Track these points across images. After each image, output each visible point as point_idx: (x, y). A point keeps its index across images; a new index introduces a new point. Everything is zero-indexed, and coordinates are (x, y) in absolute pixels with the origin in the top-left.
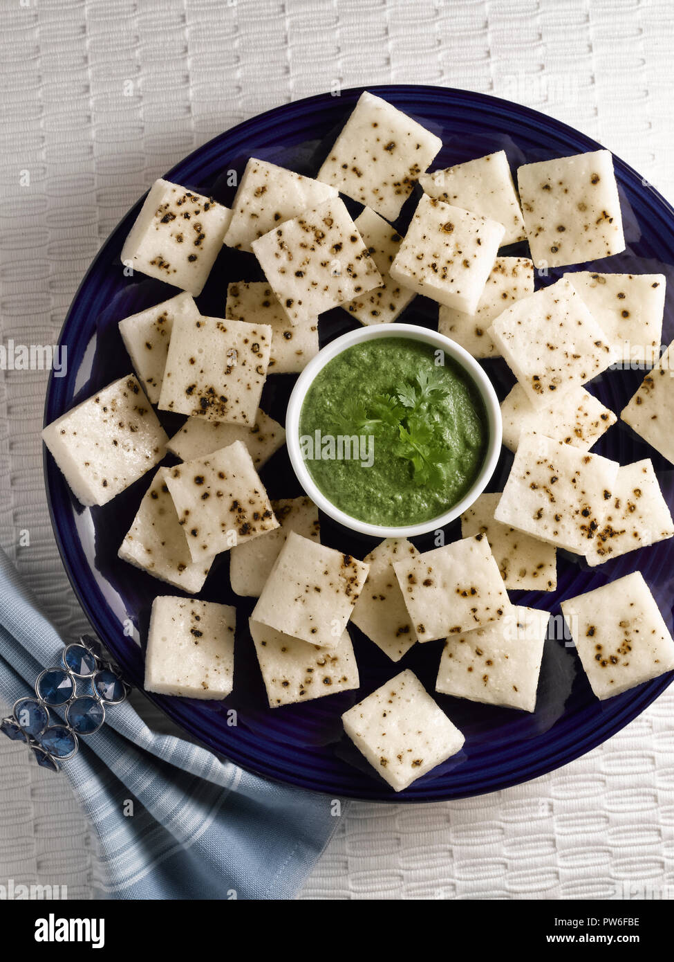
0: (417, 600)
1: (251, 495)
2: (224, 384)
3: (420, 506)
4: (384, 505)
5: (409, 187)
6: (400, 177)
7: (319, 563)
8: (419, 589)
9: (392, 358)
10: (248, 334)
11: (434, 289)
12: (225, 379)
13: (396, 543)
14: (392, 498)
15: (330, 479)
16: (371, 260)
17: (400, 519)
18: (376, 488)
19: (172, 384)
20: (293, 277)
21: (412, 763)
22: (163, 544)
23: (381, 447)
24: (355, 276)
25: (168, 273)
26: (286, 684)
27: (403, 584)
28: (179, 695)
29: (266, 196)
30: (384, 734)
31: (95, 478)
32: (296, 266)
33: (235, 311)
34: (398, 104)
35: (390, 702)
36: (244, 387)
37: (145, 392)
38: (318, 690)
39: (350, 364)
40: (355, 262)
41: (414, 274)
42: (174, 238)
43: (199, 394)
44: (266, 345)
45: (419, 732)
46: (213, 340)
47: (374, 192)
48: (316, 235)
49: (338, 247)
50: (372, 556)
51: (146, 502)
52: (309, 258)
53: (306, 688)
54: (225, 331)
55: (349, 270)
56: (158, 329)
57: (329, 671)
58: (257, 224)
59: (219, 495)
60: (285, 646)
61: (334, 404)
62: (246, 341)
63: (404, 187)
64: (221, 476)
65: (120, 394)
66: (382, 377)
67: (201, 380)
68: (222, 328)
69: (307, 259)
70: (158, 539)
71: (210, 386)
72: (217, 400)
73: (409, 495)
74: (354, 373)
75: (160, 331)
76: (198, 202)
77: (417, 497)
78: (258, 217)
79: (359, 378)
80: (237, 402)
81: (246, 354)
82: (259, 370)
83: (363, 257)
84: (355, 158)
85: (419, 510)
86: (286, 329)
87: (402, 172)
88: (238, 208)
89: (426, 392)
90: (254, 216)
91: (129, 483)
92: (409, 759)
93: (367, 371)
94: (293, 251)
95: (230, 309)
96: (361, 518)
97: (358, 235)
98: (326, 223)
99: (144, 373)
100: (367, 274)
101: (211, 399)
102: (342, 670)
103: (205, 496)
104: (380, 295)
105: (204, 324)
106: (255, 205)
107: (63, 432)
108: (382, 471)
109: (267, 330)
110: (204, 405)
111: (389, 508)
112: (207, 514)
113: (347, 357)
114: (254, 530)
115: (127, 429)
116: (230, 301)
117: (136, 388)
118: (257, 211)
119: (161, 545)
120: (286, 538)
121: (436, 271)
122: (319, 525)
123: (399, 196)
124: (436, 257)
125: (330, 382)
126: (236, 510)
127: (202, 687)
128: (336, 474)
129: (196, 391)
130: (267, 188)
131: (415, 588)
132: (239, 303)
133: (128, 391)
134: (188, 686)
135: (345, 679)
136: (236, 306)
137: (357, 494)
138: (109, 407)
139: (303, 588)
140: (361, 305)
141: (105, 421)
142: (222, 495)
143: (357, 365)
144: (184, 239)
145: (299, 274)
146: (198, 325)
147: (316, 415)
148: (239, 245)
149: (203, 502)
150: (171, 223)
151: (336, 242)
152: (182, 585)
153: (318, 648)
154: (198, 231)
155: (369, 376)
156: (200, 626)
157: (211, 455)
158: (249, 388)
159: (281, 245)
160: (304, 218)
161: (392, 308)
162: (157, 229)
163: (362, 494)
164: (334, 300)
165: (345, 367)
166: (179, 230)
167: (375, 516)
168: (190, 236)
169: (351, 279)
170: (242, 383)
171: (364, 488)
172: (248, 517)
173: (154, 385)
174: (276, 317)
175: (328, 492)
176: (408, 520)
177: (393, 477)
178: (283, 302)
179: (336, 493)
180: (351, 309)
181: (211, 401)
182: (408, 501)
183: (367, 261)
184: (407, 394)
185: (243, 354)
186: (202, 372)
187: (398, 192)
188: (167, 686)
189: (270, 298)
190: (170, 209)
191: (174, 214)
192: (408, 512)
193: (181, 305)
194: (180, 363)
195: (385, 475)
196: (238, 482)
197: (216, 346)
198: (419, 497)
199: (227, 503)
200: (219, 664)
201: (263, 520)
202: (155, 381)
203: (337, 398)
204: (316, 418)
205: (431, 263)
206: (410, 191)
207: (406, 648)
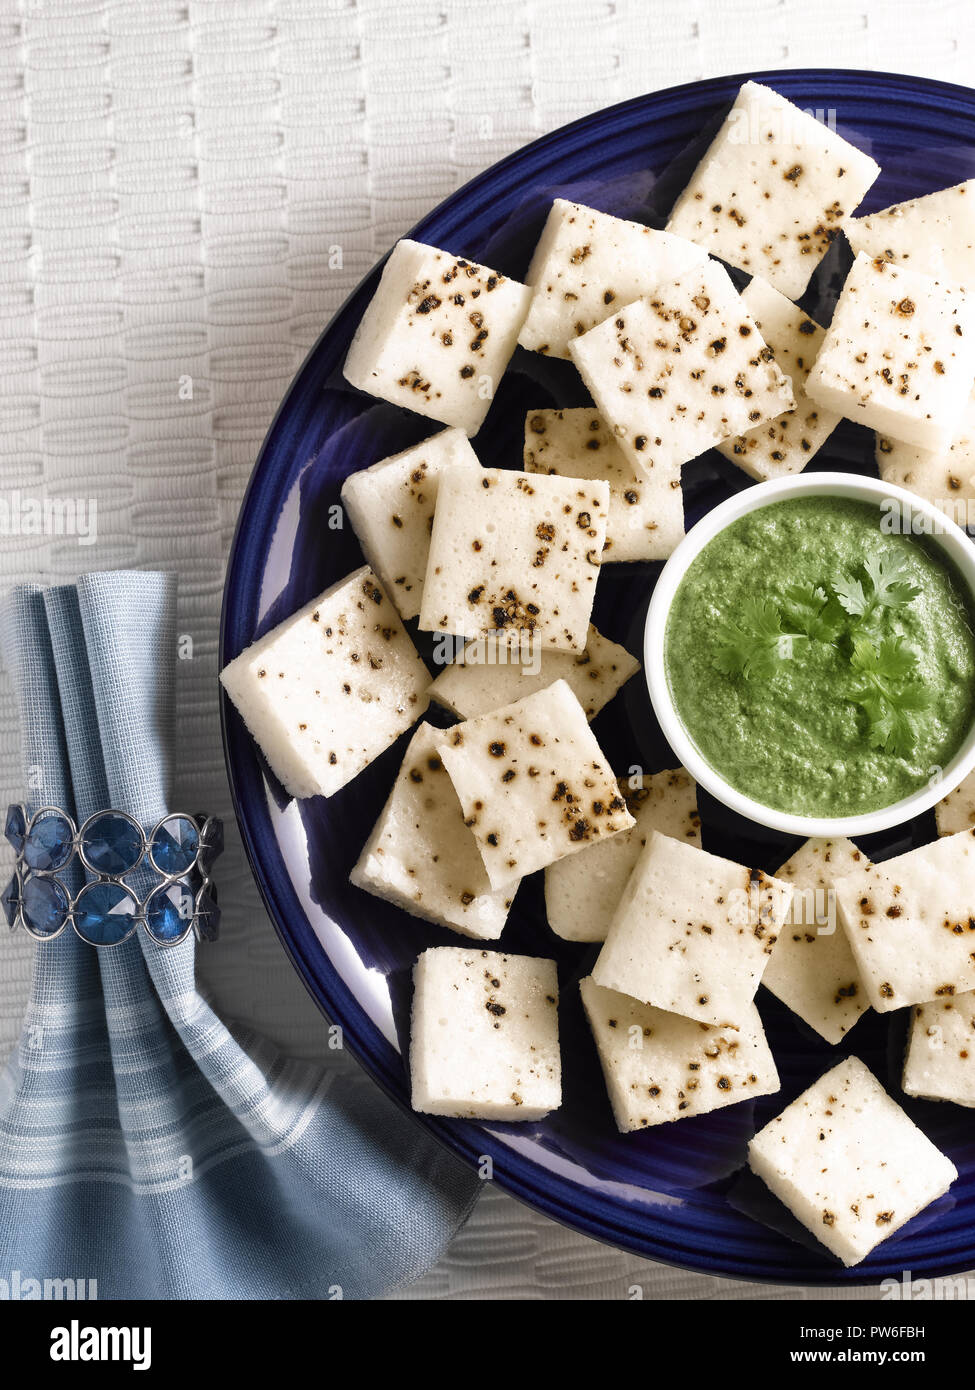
0: (877, 942)
1: (588, 772)
2: (532, 584)
3: (875, 782)
4: (815, 781)
5: (824, 242)
6: (808, 226)
7: (707, 884)
8: (880, 923)
9: (818, 530)
10: (569, 497)
11: (886, 413)
12: (535, 575)
13: (829, 845)
14: (829, 770)
15: (721, 740)
16: (774, 366)
17: (843, 804)
18: (801, 754)
19: (444, 585)
20: (646, 397)
21: (876, 1218)
22: (435, 859)
23: (806, 683)
24: (748, 394)
25: (428, 398)
26: (655, 1091)
27: (852, 917)
28: (469, 1116)
29: (591, 260)
30: (824, 1171)
31: (317, 750)
32: (650, 380)
33: (541, 458)
34: (801, 101)
35: (829, 1113)
36: (568, 586)
37: (392, 600)
38: (708, 1100)
39: (746, 543)
40: (749, 369)
41: (853, 387)
42: (438, 340)
43: (491, 602)
44: (602, 515)
45: (883, 1165)
46: (511, 510)
47: (765, 252)
48: (681, 325)
49: (719, 345)
50: (789, 867)
51: (402, 787)
52: (671, 365)
53: (690, 1096)
54: (531, 493)
55: (739, 384)
56: (413, 493)
57: (726, 1066)
58: (577, 311)
59: (532, 773)
60: (650, 1027)
61: (723, 612)
62: (568, 510)
63: (816, 242)
64: (535, 741)
65: (353, 606)
66: (803, 565)
67: (493, 578)
68: (526, 488)
69: (667, 366)
70: (427, 851)
71: (508, 588)
72: (522, 611)
73: (857, 764)
74: (755, 559)
75: (416, 496)
76: (478, 276)
77: (871, 764)
78: (576, 298)
79: (765, 566)
80: (556, 613)
81: (568, 531)
82: (592, 558)
83: (762, 362)
84: (734, 195)
85: (874, 788)
86: (630, 486)
87: (812, 216)
88: (543, 285)
89: (880, 588)
90: (570, 296)
91: (372, 756)
92: (870, 1211)
93: (778, 554)
94: (644, 354)
95: (532, 454)
96: (777, 804)
97: (751, 324)
98: (697, 305)
99: (390, 568)
100: (769, 389)
101: (512, 609)
102: (747, 1065)
103: (509, 776)
104: (784, 424)
105: (496, 482)
106: (572, 278)
107: (262, 674)
108: (810, 724)
109: (601, 488)
110: (500, 619)
111: (823, 786)
112: (513, 807)
113: (742, 532)
114: (596, 831)
115: (364, 665)
116: (531, 441)
117: (376, 593)
118: (577, 290)
119: (431, 861)
120: (643, 843)
121: (890, 382)
122: (698, 818)
123: (807, 257)
124: (888, 358)
125: (714, 575)
126: (564, 798)
127: (512, 1102)
128: (732, 732)
129: (486, 596)
130: (591, 249)
131: (872, 920)
132: (547, 444)
133: (364, 600)
134: (489, 1101)
135: (753, 1079)
136: (541, 450)
137: (770, 765)
138: (335, 629)
139: (682, 928)
140: (753, 443)
141: (330, 652)
142: (538, 773)
143: (758, 544)
144: (454, 340)
145: (655, 393)
146: (486, 484)
147: (694, 631)
148: (546, 348)
149: (505, 787)
150: (433, 313)
151: (716, 337)
152: (469, 927)
153: (704, 1027)
154: (478, 326)
155: (780, 562)
156: (501, 997)
157: (516, 705)
158: (575, 590)
159: (624, 344)
160: (661, 297)
161: (806, 446)
162: (411, 324)
163: (778, 764)
164: (715, 435)
165: (739, 550)
166: (445, 326)
167: (800, 801)
168: (464, 335)
169: (743, 399)
170: (563, 581)
171: (781, 754)
172: (585, 809)
173: (408, 588)
174: (610, 467)
175: (718, 762)
176: (855, 806)
177: (829, 734)
178: (628, 441)
179: (732, 764)
180: (738, 450)
181: (512, 611)
182: (856, 775)
183: (768, 367)
184: (851, 592)
185: (564, 532)
186: (494, 563)
187: (806, 250)
188: (454, 1104)
189: (599, 435)
190: (430, 290)
191: (438, 297)
192: (855, 792)
193: (449, 450)
194: (456, 551)
195: (816, 730)
196: (563, 749)
197: (516, 519)
198: (874, 767)
199: (548, 786)
200: (536, 1062)
201: (610, 814)
202: (412, 580)
203: (729, 602)
204: (693, 637)
205: (880, 368)
206: (826, 249)
207: (851, 1022)
